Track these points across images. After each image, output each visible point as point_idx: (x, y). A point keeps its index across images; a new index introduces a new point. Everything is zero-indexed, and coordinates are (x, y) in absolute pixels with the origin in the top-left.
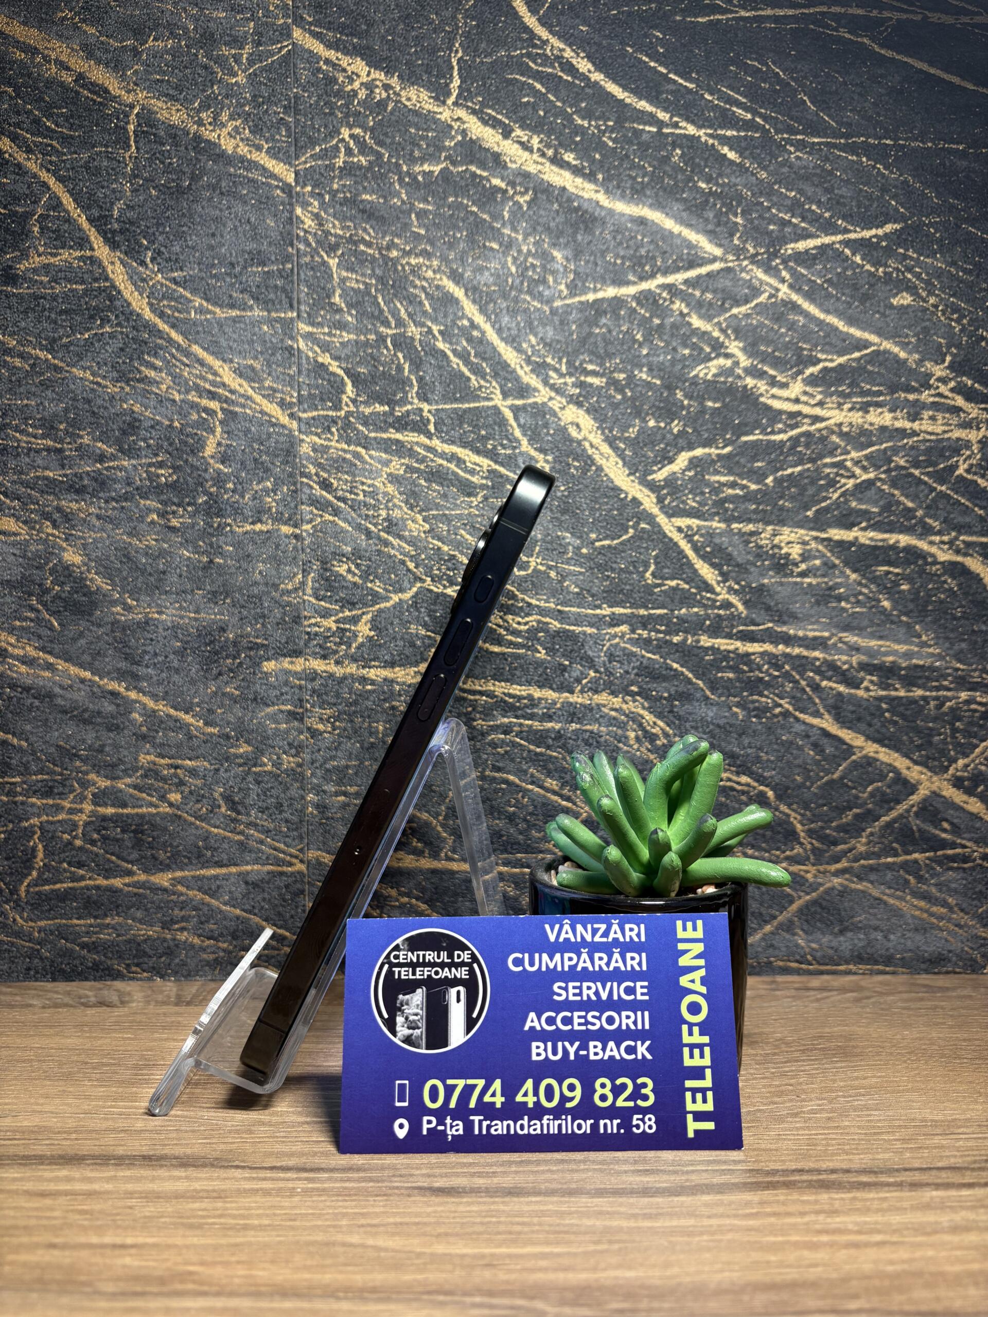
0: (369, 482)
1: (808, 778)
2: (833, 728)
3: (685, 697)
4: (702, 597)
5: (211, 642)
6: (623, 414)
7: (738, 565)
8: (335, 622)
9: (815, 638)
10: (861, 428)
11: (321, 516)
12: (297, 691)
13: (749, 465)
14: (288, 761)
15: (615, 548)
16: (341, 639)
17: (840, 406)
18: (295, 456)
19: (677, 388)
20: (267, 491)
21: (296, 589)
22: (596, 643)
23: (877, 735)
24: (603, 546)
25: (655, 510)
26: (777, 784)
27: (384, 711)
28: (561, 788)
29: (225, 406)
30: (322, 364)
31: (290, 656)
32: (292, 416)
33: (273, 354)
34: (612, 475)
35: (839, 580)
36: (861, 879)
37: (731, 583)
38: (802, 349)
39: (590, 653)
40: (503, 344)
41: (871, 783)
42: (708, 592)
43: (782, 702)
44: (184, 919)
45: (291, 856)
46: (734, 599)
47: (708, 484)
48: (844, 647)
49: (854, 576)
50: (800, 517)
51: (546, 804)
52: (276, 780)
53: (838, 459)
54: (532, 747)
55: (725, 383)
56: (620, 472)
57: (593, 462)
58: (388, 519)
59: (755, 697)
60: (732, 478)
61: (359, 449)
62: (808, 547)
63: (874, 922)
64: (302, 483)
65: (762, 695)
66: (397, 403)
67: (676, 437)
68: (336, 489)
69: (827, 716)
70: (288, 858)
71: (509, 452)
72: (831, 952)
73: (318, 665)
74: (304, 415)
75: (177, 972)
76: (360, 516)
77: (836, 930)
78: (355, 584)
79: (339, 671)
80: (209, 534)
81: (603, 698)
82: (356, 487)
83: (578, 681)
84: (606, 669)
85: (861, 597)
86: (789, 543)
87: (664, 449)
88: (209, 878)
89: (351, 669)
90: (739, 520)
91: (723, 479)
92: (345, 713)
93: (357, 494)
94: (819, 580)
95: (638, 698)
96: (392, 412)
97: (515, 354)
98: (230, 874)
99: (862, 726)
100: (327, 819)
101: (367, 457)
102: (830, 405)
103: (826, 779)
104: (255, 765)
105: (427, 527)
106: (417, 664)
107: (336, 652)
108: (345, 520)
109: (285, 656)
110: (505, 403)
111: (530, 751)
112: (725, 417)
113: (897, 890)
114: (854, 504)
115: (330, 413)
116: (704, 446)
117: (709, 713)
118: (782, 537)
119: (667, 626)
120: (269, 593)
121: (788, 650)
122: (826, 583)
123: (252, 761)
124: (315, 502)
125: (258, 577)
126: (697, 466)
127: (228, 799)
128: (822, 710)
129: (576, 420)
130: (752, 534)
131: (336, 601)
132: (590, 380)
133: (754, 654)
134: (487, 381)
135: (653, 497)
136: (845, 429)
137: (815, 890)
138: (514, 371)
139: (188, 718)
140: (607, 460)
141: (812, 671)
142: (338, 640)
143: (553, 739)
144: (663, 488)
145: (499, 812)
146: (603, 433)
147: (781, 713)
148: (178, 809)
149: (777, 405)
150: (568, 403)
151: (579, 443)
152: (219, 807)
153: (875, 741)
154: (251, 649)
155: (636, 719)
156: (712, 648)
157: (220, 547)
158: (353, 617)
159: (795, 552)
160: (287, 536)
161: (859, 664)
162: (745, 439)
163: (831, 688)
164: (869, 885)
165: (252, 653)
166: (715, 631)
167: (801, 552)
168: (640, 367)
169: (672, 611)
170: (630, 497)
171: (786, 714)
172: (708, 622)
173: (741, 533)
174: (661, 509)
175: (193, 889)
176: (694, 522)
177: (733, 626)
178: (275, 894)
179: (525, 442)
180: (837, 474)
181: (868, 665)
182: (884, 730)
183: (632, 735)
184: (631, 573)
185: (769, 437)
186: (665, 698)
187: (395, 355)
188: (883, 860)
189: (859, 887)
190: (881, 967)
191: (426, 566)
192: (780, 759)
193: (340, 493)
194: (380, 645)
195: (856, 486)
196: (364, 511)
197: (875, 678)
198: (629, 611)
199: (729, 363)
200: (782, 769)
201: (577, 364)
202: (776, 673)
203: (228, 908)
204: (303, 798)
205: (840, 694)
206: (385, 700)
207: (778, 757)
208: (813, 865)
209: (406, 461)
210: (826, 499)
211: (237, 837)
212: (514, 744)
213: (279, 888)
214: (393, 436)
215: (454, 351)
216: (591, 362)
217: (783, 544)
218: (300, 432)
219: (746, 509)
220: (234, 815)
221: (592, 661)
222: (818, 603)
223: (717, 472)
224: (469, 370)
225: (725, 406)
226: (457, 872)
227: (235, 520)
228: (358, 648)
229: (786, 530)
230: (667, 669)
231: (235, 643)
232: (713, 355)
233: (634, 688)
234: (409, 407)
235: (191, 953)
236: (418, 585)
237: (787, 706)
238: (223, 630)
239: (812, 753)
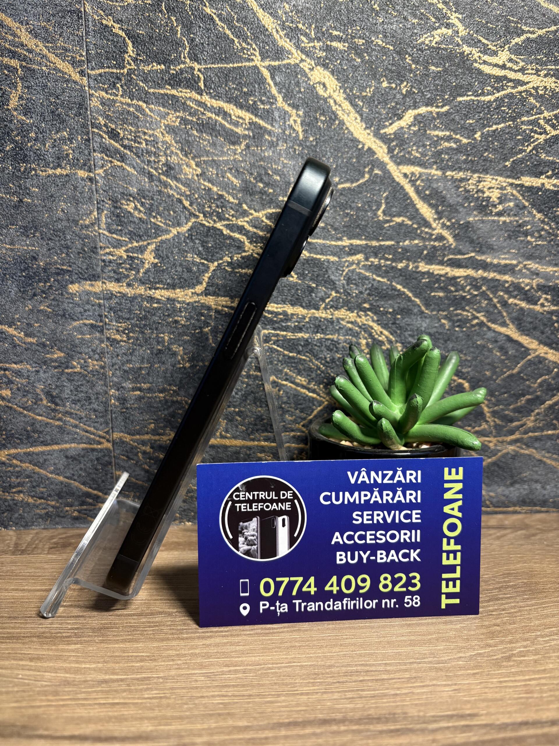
0: (151, 132)
1: (494, 373)
2: (515, 335)
3: (406, 312)
4: (422, 232)
5: (26, 269)
6: (362, 76)
7: (450, 206)
8: (126, 251)
9: (506, 265)
10: (553, 91)
11: (111, 162)
12: (97, 308)
13: (463, 122)
14: (93, 364)
15: (354, 190)
16: (131, 265)
17: (537, 73)
18: (86, 109)
19: (407, 53)
20: (63, 140)
21: (93, 224)
22: (337, 269)
23: (547, 341)
24: (344, 188)
25: (386, 159)
26: (472, 378)
27: (168, 324)
28: (309, 383)
29: (24, 64)
30: (106, 26)
31: (90, 280)
32: (82, 73)
33: (63, 17)
34: (352, 129)
35: (527, 219)
36: (528, 446)
37: (444, 220)
38: (510, 21)
39: (332, 277)
40: (261, 10)
41: (541, 376)
42: (426, 227)
43: (478, 315)
44: (19, 484)
45: (100, 437)
46: (446, 233)
47: (429, 138)
48: (528, 272)
49: (539, 216)
50: (500, 166)
51: (297, 395)
52: (84, 379)
53: (534, 117)
54: (286, 352)
55: (446, 50)
56: (358, 126)
57: (336, 116)
58: (167, 164)
59: (459, 311)
60: (448, 133)
61: (141, 103)
62: (505, 192)
63: (536, 477)
64: (93, 132)
65: (463, 309)
66: (171, 62)
67: (405, 96)
68: (122, 139)
69: (511, 326)
70: (97, 438)
71: (267, 107)
72: (503, 498)
73: (113, 287)
74: (93, 72)
75: (17, 524)
76: (143, 161)
77: (508, 483)
78: (140, 219)
79: (130, 292)
80: (17, 177)
81: (342, 313)
82: (139, 137)
83: (323, 300)
84: (345, 291)
85: (543, 233)
86: (490, 188)
87: (393, 107)
88: (37, 454)
89: (141, 290)
90: (452, 169)
91: (441, 134)
92: (136, 325)
93: (139, 143)
94: (512, 219)
95: (369, 313)
96: (167, 71)
97: (272, 20)
98: (54, 451)
99: (537, 334)
100: (127, 408)
101: (147, 110)
102: (530, 71)
103: (508, 373)
104: (67, 367)
105: (199, 171)
106: (193, 286)
107: (127, 276)
108: (130, 165)
109: (87, 280)
110: (263, 64)
111: (284, 355)
112: (445, 81)
113: (553, 454)
114: (543, 156)
115: (115, 71)
116: (427, 105)
117: (424, 325)
118: (485, 183)
119: (394, 255)
120: (70, 227)
121: (485, 275)
122: (517, 221)
123: (64, 364)
124: (105, 150)
125: (61, 214)
126: (420, 122)
127: (48, 394)
128: (508, 322)
129: (323, 80)
130: (462, 180)
131: (125, 234)
132: (334, 44)
133: (459, 277)
134: (248, 44)
135: (385, 147)
136: (541, 92)
137: (494, 455)
138: (270, 35)
139: (11, 331)
140: (348, 115)
141: (502, 291)
142: (128, 266)
143: (302, 346)
144: (393, 141)
145: (261, 402)
146: (345, 92)
147: (477, 324)
148: (9, 401)
149: (487, 69)
150: (316, 66)
151: (325, 100)
152: (41, 400)
153: (546, 344)
154: (58, 274)
155: (366, 329)
156: (428, 273)
157: (26, 188)
158: (140, 247)
159: (495, 195)
160: (82, 179)
161: (538, 285)
162: (460, 99)
163: (516, 305)
164: (534, 451)
165: (59, 278)
166: (431, 259)
167: (499, 195)
168: (376, 33)
169: (398, 242)
170: (366, 147)
171: (481, 324)
172: (425, 252)
173: (453, 180)
174: (391, 157)
175: (25, 462)
176: (417, 170)
177: (444, 255)
178: (89, 465)
179: (280, 99)
180: (532, 131)
181: (544, 286)
182: (553, 337)
183: (364, 342)
184: (366, 211)
185: (479, 98)
186: (390, 313)
187: (169, 18)
188: (545, 433)
189: (526, 452)
190: (538, 508)
191: (199, 204)
192: (475, 359)
193: (126, 142)
194: (163, 271)
195: (546, 140)
196: (146, 158)
197: (549, 297)
198: (364, 242)
199: (450, 32)
200: (476, 366)
201: (324, 29)
202: (476, 293)
203: (53, 476)
204: (106, 393)
205: (522, 309)
206: (169, 316)
207: (474, 357)
208: (495, 437)
209: (181, 114)
210: (521, 151)
211: (57, 423)
212: (272, 350)
213: (92, 461)
214: (168, 92)
215: (219, 16)
216: (335, 28)
217: (485, 189)
218: (89, 87)
219: (458, 159)
220: (53, 406)
221: (334, 284)
222: (509, 237)
223: (436, 128)
224: (233, 33)
225: (445, 70)
226: (230, 447)
227: (38, 165)
228: (145, 273)
229: (488, 177)
230: (392, 289)
231: (45, 270)
232: (437, 25)
233: (366, 305)
234: (182, 66)
235: (27, 509)
236: (193, 220)
237: (482, 318)
238: (34, 258)
239: (498, 354)
